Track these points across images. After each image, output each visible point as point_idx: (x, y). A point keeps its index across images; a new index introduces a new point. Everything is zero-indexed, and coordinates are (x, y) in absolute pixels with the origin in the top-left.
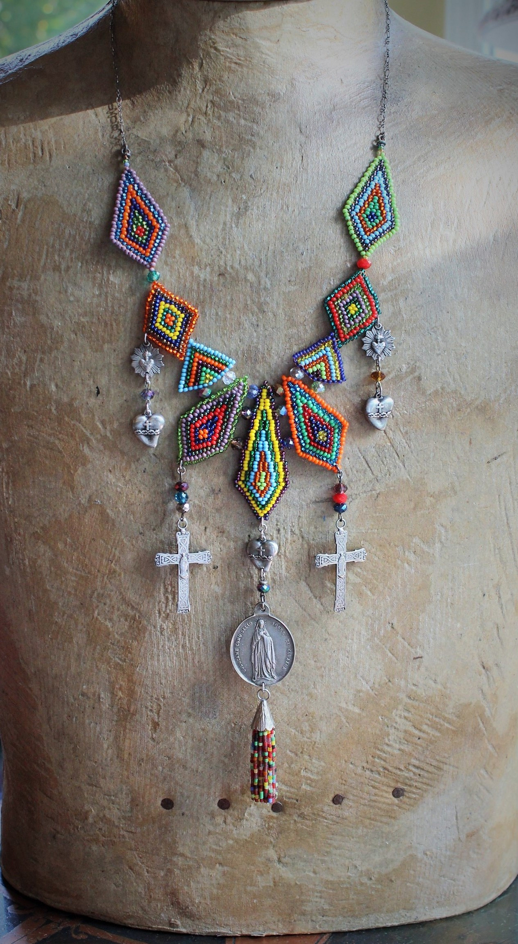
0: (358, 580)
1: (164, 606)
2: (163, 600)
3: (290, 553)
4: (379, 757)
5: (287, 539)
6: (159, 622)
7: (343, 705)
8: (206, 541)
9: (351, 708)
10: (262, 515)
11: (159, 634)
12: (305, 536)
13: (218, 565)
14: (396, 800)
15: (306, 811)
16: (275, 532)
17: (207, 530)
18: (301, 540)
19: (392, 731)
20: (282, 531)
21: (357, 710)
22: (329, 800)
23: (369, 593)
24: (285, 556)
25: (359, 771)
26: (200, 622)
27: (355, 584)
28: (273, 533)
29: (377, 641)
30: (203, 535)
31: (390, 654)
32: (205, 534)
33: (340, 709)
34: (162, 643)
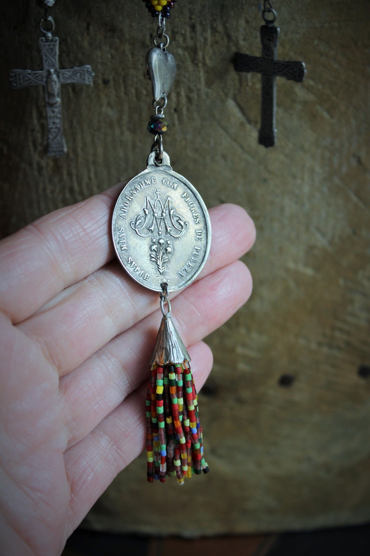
0: (310, 97)
1: (39, 135)
2: (37, 128)
3: (211, 59)
4: (341, 330)
5: (206, 39)
6: (36, 157)
7: (291, 265)
8: (90, 44)
9: (301, 268)
10: (160, 8)
11: (36, 173)
12: (233, 34)
13: (111, 78)
14: (362, 382)
15: (246, 394)
16: (188, 29)
17: (91, 28)
18: (226, 39)
19: (358, 298)
20: (198, 28)
21: (309, 272)
22: (274, 381)
23: (326, 115)
24: (204, 64)
25: (314, 346)
26: (91, 159)
27: (305, 103)
28: (186, 31)
29: (337, 180)
30: (85, 35)
31: (354, 198)
32: (88, 34)
33: (287, 270)
34: (41, 186)
